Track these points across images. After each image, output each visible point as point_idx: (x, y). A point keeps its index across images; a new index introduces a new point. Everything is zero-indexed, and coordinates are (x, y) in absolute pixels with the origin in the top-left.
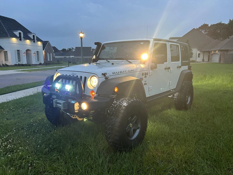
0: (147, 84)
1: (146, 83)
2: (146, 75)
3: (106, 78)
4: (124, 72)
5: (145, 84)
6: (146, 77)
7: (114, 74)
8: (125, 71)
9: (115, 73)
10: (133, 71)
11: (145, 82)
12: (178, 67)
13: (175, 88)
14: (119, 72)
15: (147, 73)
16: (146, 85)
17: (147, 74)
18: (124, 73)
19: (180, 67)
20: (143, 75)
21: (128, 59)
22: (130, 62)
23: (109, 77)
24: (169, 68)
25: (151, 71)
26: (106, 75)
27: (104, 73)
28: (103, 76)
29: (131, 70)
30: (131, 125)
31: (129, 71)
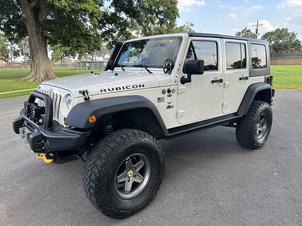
0: (173, 106)
1: (171, 105)
2: (171, 93)
3: (87, 99)
4: (124, 89)
7: (104, 92)
9: (105, 90)
10: (144, 86)
11: (170, 103)
12: (241, 79)
13: (236, 111)
14: (115, 89)
15: (174, 89)
16: (171, 108)
17: (174, 91)
18: (124, 90)
19: (247, 78)
20: (164, 92)
21: (149, 67)
22: (149, 71)
23: (90, 97)
24: (221, 81)
25: (182, 87)
26: (86, 94)
27: (83, 90)
28: (81, 95)
29: (140, 85)
30: (131, 174)
31: (135, 87)
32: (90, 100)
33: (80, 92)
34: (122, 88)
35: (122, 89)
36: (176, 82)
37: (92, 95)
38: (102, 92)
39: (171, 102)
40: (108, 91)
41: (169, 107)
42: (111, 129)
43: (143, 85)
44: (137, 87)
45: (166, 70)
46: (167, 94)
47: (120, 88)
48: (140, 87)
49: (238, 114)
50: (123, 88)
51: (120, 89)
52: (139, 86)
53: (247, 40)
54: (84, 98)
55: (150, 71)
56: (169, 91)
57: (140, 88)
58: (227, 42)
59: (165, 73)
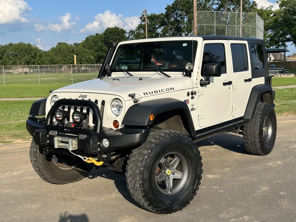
0: (195, 108)
1: (193, 107)
2: (194, 96)
3: (136, 102)
4: (160, 92)
5: (192, 109)
6: (193, 98)
10: (174, 89)
12: (246, 81)
13: (243, 115)
14: (154, 92)
15: (195, 91)
16: (194, 111)
18: (160, 93)
19: (250, 80)
20: (188, 95)
22: (166, 75)
23: (139, 99)
24: (230, 83)
28: (130, 98)
29: (171, 88)
30: (169, 172)
31: (168, 90)
33: (130, 95)
34: (158, 91)
36: (196, 84)
38: (145, 95)
40: (149, 95)
48: (171, 90)
49: (245, 117)
51: (158, 92)
52: (170, 89)
56: (192, 94)
58: (232, 44)
59: (184, 76)
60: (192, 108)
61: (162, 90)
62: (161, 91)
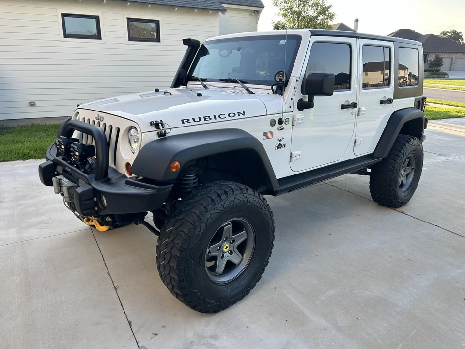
0: (285, 145)
1: (282, 143)
2: (283, 125)
3: (162, 135)
4: (215, 118)
7: (186, 124)
8: (219, 116)
9: (189, 120)
10: (244, 115)
11: (280, 140)
12: (382, 102)
13: (372, 152)
14: (202, 119)
16: (282, 149)
18: (216, 121)
19: (390, 101)
20: (273, 123)
21: (246, 83)
22: (247, 89)
23: (167, 131)
24: (354, 105)
25: (299, 115)
26: (161, 127)
27: (156, 121)
28: (154, 129)
29: (239, 113)
31: (232, 115)
32: (167, 135)
33: (151, 124)
35: (213, 120)
36: (290, 107)
37: (171, 129)
38: (183, 123)
39: (283, 138)
40: (193, 123)
41: (279, 146)
42: (194, 179)
43: (244, 112)
44: (235, 115)
45: (274, 88)
46: (277, 125)
47: (209, 117)
48: (239, 115)
49: (375, 155)
50: (215, 116)
52: (237, 114)
53: (393, 41)
54: (158, 133)
55: (251, 89)
56: (281, 122)
57: (239, 117)
58: (365, 45)
59: (273, 93)
60: (280, 144)
61: (221, 116)
62: (217, 117)
